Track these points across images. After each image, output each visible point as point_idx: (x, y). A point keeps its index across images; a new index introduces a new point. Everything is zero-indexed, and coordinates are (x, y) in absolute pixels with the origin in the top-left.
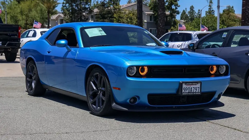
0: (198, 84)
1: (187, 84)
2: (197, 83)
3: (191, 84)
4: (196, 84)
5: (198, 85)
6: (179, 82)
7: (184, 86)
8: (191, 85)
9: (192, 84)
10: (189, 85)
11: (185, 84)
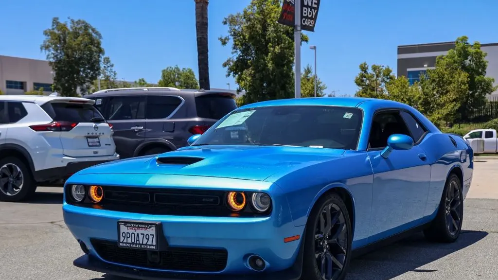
0: (150, 227)
1: (128, 225)
2: (148, 225)
5: (152, 231)
6: (116, 219)
8: (138, 227)
10: (133, 227)
11: (125, 225)
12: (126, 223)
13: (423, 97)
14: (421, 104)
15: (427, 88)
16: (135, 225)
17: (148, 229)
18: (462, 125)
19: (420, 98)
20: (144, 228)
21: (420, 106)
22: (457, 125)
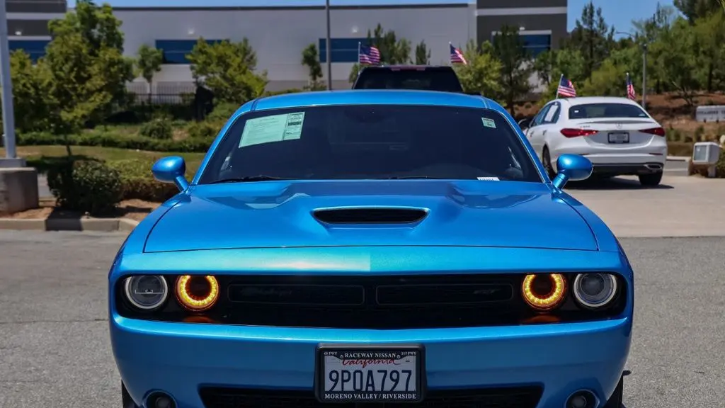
0: (402, 357)
1: (347, 355)
2: (397, 352)
3: (366, 358)
4: (393, 359)
5: (410, 363)
6: (315, 345)
7: (332, 364)
8: (370, 359)
9: (374, 358)
10: (358, 359)
11: (338, 356)
12: (340, 352)
13: (55, 84)
14: (53, 94)
15: (61, 69)
16: (363, 355)
17: (395, 361)
18: (109, 127)
19: (50, 84)
20: (387, 358)
21: (52, 97)
22: (102, 127)
